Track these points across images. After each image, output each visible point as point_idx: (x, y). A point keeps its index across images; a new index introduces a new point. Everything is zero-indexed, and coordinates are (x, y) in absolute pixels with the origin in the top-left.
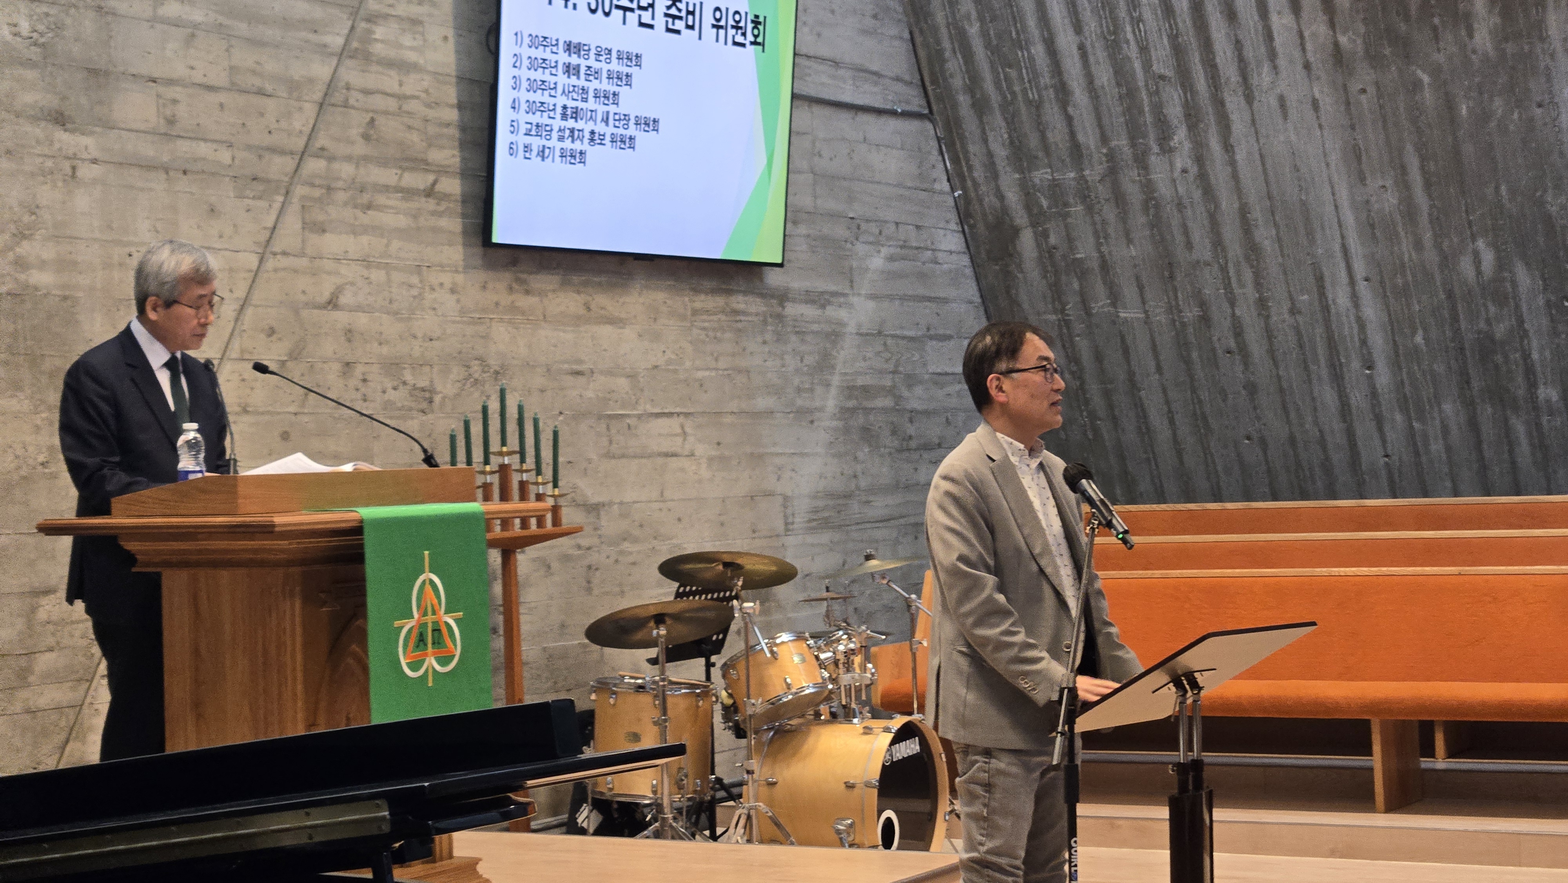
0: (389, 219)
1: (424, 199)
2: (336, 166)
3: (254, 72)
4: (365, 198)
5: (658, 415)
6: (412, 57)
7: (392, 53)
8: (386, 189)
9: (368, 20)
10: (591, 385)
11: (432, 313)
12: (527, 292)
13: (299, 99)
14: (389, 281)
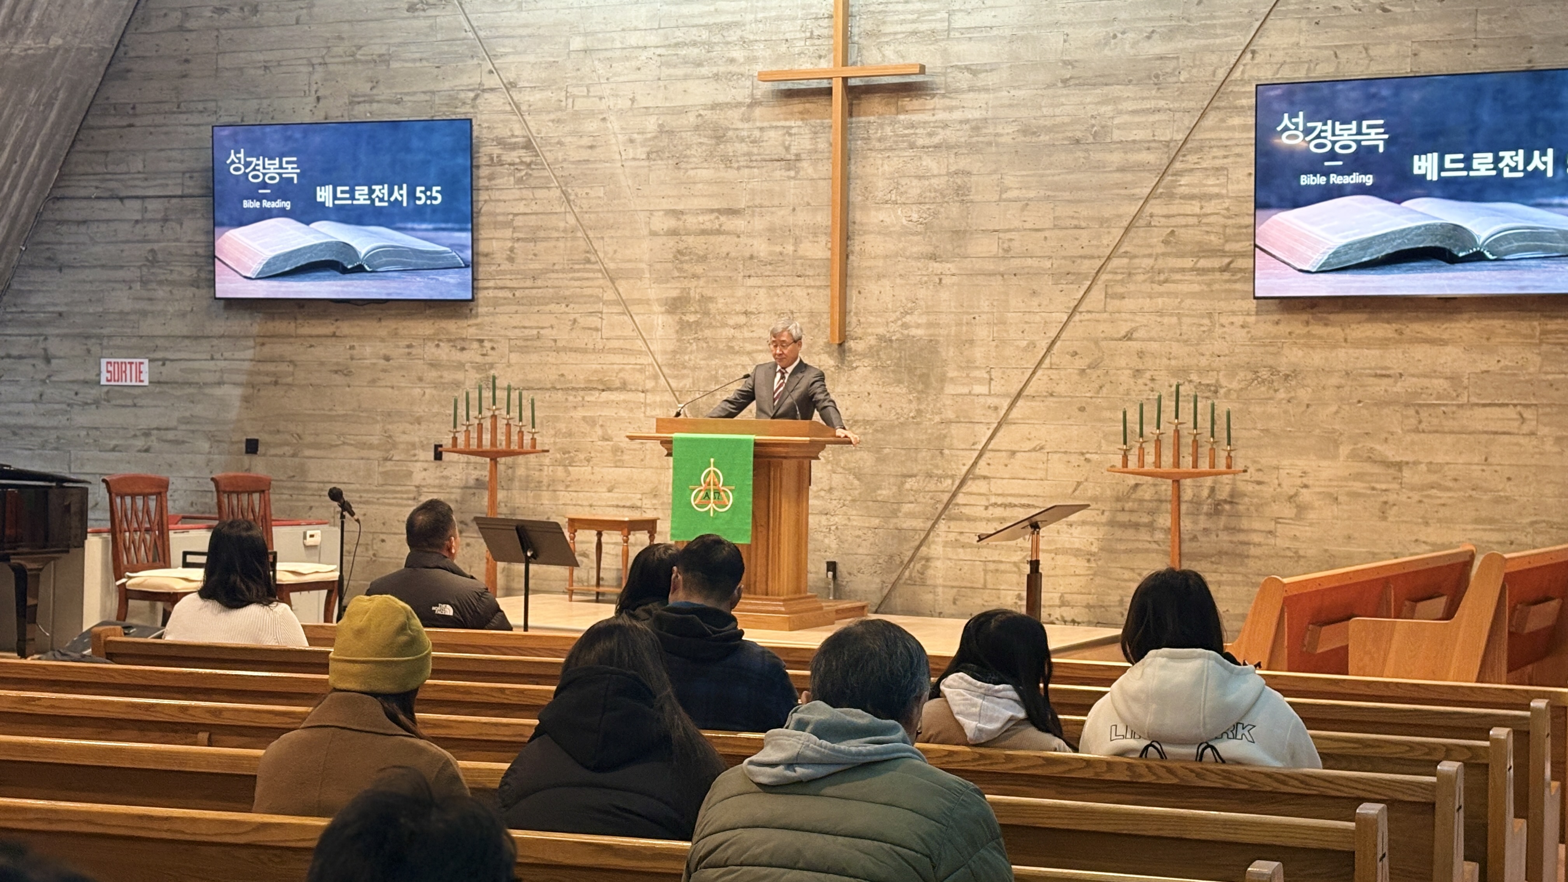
0: (1184, 288)
1: (1217, 275)
2: (1137, 261)
3: (1073, 217)
4: (1162, 277)
5: (1484, 405)
6: (1216, 190)
7: (1195, 191)
8: (1183, 270)
9: (1173, 175)
10: (1399, 384)
11: (1220, 340)
12: (1326, 325)
13: (1108, 227)
14: (1180, 324)
